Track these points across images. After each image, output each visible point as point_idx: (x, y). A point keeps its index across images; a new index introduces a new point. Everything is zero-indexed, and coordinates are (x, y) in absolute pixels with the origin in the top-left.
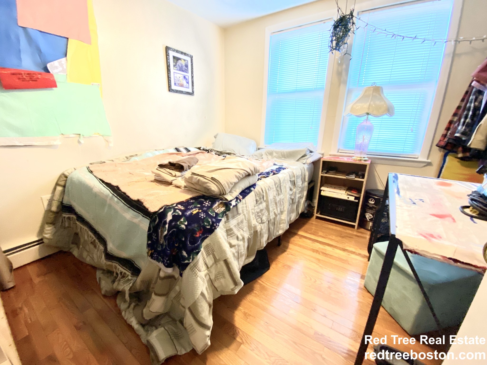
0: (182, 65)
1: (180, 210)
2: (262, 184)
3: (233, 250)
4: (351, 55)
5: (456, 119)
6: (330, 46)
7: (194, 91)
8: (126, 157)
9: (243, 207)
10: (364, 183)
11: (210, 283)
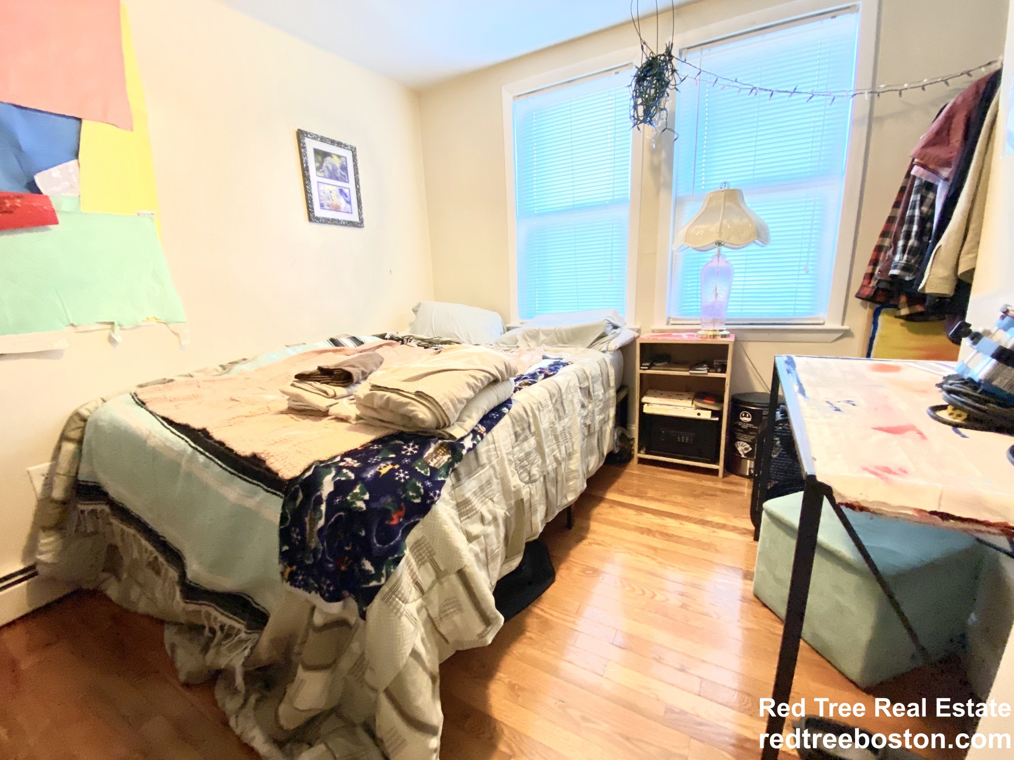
0: (334, 166)
1: (351, 469)
2: (524, 399)
3: (475, 547)
4: (676, 130)
5: (887, 242)
6: (634, 117)
7: (363, 219)
8: (222, 366)
9: (488, 451)
10: (728, 382)
11: (430, 625)
